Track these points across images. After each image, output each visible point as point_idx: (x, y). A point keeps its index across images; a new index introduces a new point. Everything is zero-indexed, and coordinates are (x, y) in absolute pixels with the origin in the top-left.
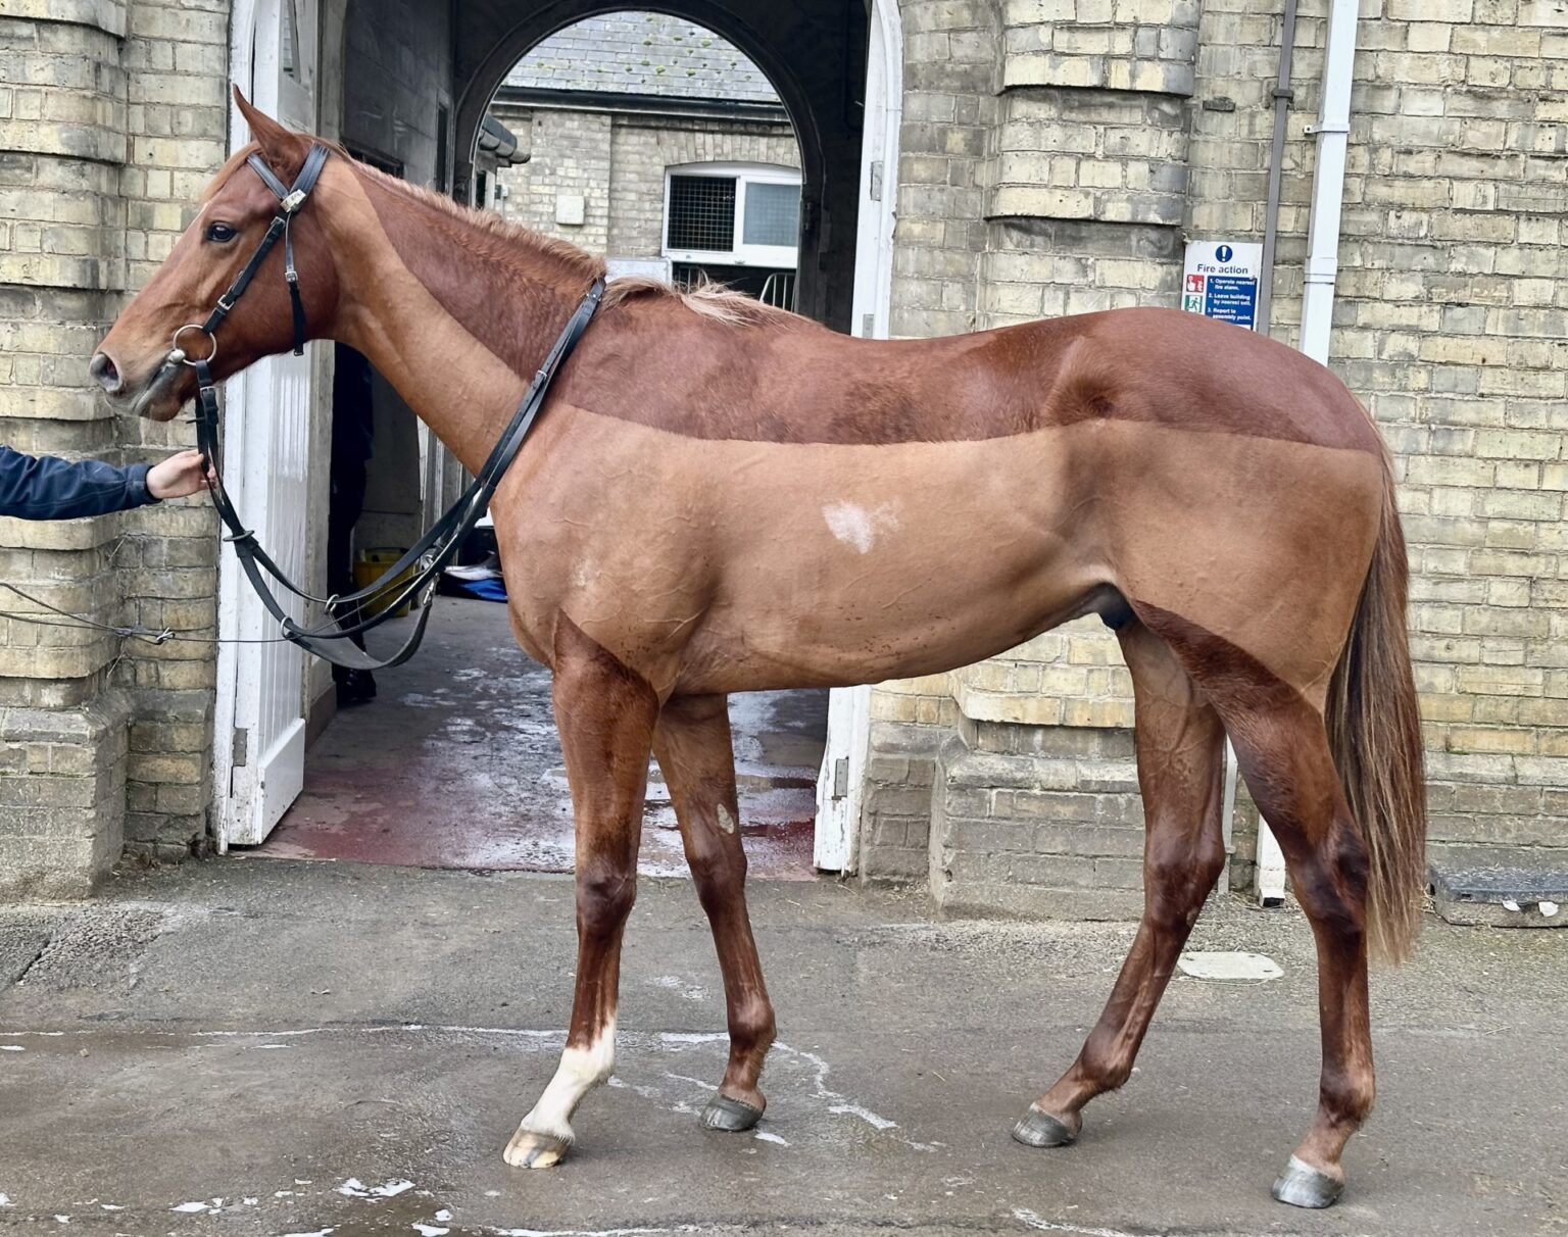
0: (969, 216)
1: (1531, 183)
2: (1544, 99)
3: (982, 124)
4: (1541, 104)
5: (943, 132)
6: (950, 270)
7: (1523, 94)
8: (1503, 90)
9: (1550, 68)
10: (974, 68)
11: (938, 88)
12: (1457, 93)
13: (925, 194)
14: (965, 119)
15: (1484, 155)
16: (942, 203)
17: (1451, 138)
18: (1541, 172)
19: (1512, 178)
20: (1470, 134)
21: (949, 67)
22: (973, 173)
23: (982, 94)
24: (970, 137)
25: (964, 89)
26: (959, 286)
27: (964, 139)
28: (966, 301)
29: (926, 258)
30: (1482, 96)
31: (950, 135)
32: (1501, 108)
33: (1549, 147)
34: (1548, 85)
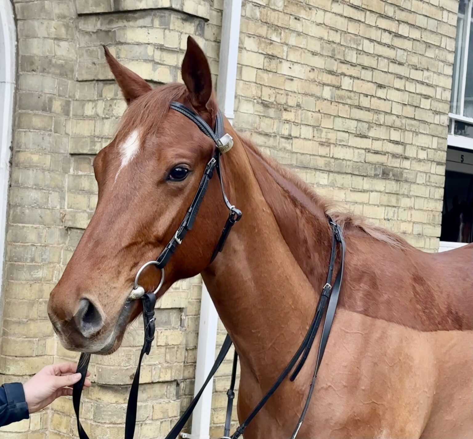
0: (62, 151)
1: (281, 149)
2: (285, 110)
3: (70, 97)
4: (284, 112)
5: (51, 100)
6: (53, 184)
7: (279, 106)
8: (272, 103)
9: (287, 95)
10: (66, 63)
11: (48, 73)
12: (258, 103)
13: (41, 137)
14: (61, 93)
15: (266, 135)
16: (49, 143)
17: (256, 126)
18: (284, 145)
19: (274, 146)
20: (262, 124)
21: (54, 61)
22: (65, 126)
23: (70, 79)
24: (64, 104)
25: (61, 75)
26: (57, 194)
27: (61, 105)
28: (61, 203)
29: (41, 176)
30: (266, 105)
31: (54, 102)
32: (272, 112)
33: (286, 133)
34: (286, 104)
